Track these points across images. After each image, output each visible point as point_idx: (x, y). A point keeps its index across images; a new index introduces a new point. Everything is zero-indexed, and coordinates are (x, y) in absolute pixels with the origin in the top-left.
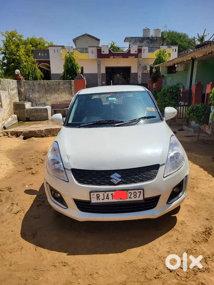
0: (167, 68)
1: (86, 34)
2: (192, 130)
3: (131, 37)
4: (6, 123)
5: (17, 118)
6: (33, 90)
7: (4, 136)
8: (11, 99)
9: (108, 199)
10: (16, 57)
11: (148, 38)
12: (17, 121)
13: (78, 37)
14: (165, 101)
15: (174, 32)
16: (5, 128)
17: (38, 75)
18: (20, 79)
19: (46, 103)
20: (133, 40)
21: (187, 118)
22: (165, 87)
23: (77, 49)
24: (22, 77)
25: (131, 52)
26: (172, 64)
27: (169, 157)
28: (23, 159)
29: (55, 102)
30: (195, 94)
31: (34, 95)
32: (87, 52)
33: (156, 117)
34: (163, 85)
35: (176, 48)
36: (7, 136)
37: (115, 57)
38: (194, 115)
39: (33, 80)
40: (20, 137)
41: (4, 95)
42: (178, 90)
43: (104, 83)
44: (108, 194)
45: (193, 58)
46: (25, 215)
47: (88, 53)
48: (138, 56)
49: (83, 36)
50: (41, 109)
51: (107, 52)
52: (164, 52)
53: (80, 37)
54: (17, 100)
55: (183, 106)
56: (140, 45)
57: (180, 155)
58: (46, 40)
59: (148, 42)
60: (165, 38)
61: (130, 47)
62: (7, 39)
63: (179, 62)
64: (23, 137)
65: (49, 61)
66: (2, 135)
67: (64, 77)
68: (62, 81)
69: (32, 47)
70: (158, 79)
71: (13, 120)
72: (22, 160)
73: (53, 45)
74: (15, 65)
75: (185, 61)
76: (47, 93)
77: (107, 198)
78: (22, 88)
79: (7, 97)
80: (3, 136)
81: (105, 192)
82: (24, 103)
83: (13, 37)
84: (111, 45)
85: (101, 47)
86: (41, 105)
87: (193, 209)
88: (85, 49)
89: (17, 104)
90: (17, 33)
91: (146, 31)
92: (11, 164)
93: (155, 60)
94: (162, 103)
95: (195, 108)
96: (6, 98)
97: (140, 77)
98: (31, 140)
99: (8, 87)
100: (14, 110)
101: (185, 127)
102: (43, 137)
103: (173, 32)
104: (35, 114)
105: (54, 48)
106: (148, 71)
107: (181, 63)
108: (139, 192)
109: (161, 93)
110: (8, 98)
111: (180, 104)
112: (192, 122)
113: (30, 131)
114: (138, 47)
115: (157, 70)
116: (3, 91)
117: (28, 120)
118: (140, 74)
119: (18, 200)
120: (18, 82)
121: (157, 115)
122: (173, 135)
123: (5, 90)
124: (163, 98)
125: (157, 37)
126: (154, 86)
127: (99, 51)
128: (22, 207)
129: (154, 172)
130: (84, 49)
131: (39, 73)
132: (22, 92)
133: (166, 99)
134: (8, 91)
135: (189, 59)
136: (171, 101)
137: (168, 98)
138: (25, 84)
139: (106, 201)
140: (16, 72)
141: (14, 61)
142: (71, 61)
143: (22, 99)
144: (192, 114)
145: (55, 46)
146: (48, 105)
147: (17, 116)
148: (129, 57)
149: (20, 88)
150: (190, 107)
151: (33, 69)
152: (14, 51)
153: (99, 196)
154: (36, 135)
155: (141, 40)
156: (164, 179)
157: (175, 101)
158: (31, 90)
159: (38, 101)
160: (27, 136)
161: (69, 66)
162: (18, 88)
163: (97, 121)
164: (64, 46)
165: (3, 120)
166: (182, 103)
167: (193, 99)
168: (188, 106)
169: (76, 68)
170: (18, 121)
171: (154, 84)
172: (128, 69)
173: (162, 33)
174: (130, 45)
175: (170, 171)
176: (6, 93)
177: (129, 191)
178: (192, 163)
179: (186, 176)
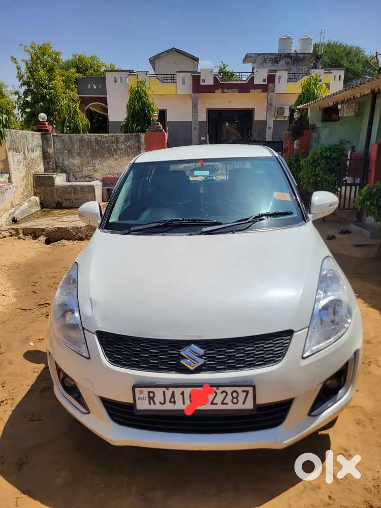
0: (321, 111)
1: (173, 48)
2: (367, 233)
3: (256, 54)
4: (18, 212)
5: (39, 203)
6: (69, 151)
7: (11, 236)
8: (29, 166)
9: (174, 402)
10: (48, 91)
11: (288, 55)
12: (39, 208)
13: (159, 54)
14: (315, 175)
15: (338, 44)
16: (15, 221)
17: (79, 124)
18: (47, 131)
19: (92, 176)
20: (259, 59)
21: (359, 210)
22: (316, 148)
23: (157, 76)
24: (50, 128)
25: (256, 82)
26: (331, 104)
27: (316, 311)
28: (36, 283)
29: (110, 174)
30: (376, 162)
31: (71, 160)
32: (174, 82)
33: (291, 213)
34: (313, 143)
35: (342, 73)
36: (17, 237)
37: (225, 90)
38: (372, 204)
39: (71, 133)
40: (40, 238)
41: (16, 160)
42: (342, 155)
43: (203, 138)
44: (173, 392)
45: (374, 90)
46: (13, 412)
47: (176, 83)
48: (267, 89)
49: (168, 51)
50: (83, 188)
51: (210, 82)
52: (316, 79)
53: (163, 55)
54: (40, 169)
55: (351, 185)
56: (273, 68)
57: (341, 306)
58: (101, 60)
59: (288, 62)
60: (321, 55)
61: (253, 72)
62: (32, 58)
63: (346, 100)
64: (45, 238)
65: (106, 98)
66: (7, 234)
67: (127, 128)
68: (122, 136)
69: (77, 72)
70: (304, 131)
71: (31, 207)
72: (35, 286)
73: (115, 69)
74: (45, 105)
75: (359, 96)
76: (96, 158)
77: (172, 400)
78: (50, 147)
79: (22, 165)
80: (9, 236)
81: (167, 387)
82: (53, 175)
83: (44, 54)
84: (219, 69)
85: (200, 73)
86: (84, 178)
87: (368, 419)
88: (170, 76)
89: (39, 177)
90: (52, 48)
91: (285, 41)
92: (11, 293)
93: (299, 96)
94: (310, 178)
95: (375, 190)
96: (19, 165)
97: (270, 128)
98: (60, 245)
99: (24, 144)
100: (34, 187)
101: (352, 227)
102: (81, 239)
103: (335, 44)
104: (73, 196)
105: (115, 74)
106: (285, 117)
107: (349, 100)
108: (243, 391)
109: (307, 159)
110: (24, 165)
111: (346, 181)
112: (367, 218)
113: (58, 228)
114: (268, 72)
115: (301, 116)
116: (14, 152)
117: (59, 206)
118: (270, 123)
119: (9, 374)
120: (44, 136)
121: (295, 210)
122: (328, 256)
123: (17, 151)
124: (312, 169)
125: (305, 53)
126: (295, 146)
127: (196, 79)
128: (11, 391)
129: (281, 344)
130: (168, 76)
131: (83, 120)
132: (50, 154)
133: (317, 172)
134: (23, 154)
135: (367, 92)
136: (327, 174)
137: (321, 169)
138: (56, 140)
139: (168, 406)
140: (41, 117)
141: (43, 98)
142: (140, 97)
143: (51, 167)
144: (368, 203)
145: (117, 71)
146: (97, 179)
147: (40, 198)
148: (251, 90)
149: (48, 147)
150: (365, 188)
151: (70, 111)
152: (45, 79)
153: (154, 396)
154: (70, 237)
155: (276, 58)
156: (304, 363)
157: (336, 175)
158: (66, 151)
159: (79, 172)
160: (52, 237)
161: (137, 107)
162: (43, 147)
163: (165, 221)
164: (133, 71)
165: (12, 206)
166: (349, 180)
167: (371, 171)
168: (361, 186)
169: (149, 111)
170: (41, 209)
171: (296, 142)
172: (249, 113)
173: (316, 46)
174: (253, 68)
175: (318, 343)
176: (20, 156)
177: (221, 389)
178: (366, 305)
179: (355, 353)
